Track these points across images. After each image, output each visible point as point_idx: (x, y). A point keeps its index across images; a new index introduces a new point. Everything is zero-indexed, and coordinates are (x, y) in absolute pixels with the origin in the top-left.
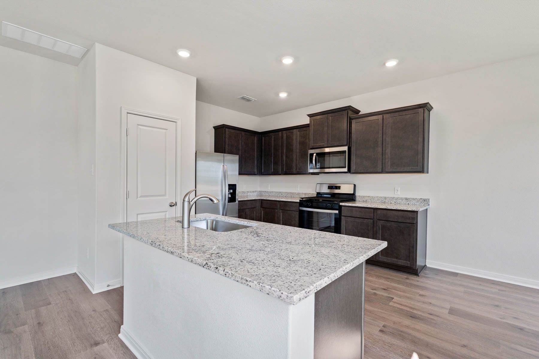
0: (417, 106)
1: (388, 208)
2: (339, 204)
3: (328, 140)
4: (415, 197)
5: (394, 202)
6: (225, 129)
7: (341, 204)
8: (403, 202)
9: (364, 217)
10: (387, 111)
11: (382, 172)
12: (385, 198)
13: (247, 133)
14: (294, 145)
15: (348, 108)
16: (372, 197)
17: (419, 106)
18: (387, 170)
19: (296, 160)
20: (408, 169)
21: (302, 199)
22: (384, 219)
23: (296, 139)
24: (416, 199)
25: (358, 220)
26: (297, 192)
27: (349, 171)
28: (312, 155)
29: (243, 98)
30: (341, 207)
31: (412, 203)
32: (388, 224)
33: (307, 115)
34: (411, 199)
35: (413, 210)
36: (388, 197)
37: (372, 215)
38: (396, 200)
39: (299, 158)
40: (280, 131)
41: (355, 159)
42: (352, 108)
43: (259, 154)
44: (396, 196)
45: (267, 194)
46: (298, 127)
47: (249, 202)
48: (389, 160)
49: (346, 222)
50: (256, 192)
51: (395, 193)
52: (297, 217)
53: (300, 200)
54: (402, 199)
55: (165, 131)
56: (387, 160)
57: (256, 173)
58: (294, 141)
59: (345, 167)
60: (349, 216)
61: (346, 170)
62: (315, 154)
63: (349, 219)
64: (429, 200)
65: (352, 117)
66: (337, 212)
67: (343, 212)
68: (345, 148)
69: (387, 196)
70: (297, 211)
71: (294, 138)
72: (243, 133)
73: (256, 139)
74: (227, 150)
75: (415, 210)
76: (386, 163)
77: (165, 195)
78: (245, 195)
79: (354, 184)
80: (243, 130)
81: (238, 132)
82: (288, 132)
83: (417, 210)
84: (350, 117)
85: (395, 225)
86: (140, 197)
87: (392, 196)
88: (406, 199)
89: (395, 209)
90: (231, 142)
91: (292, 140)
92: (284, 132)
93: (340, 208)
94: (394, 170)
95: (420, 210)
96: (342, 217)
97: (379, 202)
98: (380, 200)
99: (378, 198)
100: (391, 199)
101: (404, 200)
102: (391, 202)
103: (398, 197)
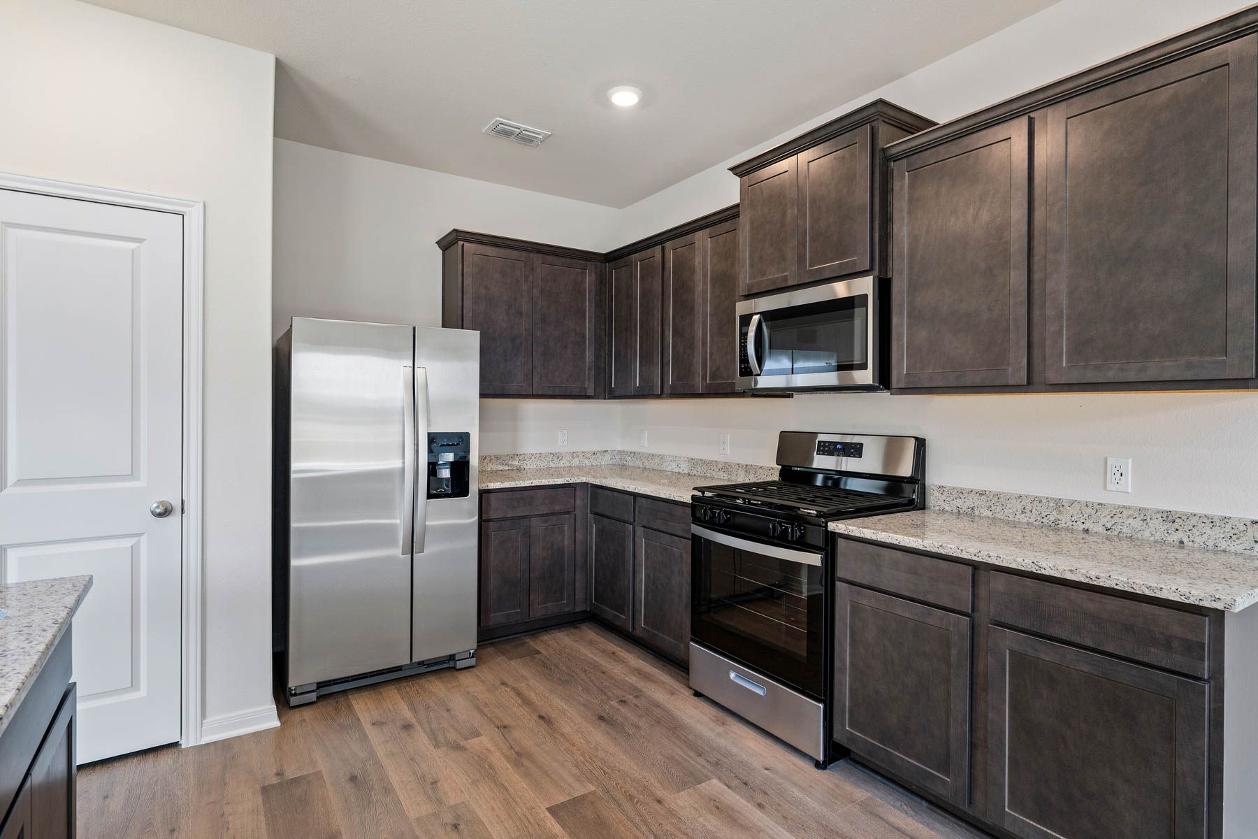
0: (1217, 31)
1: (1043, 572)
2: (826, 526)
3: (801, 259)
4: (1217, 511)
5: (1101, 530)
6: (463, 245)
7: (832, 526)
8: (1147, 534)
9: (931, 599)
10: (1051, 92)
11: (1030, 384)
12: (1059, 504)
13: (550, 258)
14: (699, 289)
15: (872, 110)
16: (998, 495)
17: (1230, 25)
18: (1052, 377)
19: (704, 343)
20: (1170, 369)
21: (700, 494)
22: (1026, 626)
23: (704, 267)
24: (1226, 520)
25: (902, 609)
26: (721, 459)
27: (884, 380)
28: (746, 320)
29: (504, 133)
30: (832, 537)
31: (1199, 540)
32: (1047, 654)
33: (731, 169)
34: (1194, 520)
35: (1191, 601)
36: (1072, 503)
37: (966, 595)
38: (1118, 519)
39: (711, 336)
40: (657, 244)
41: (910, 327)
42: (891, 112)
43: (603, 327)
44: (1113, 500)
45: (639, 463)
46: (708, 220)
47: (540, 493)
48: (1061, 330)
49: (856, 609)
50: (608, 456)
51: (1110, 487)
52: (688, 558)
53: (693, 497)
54: (1144, 515)
55: (133, 245)
56: (1051, 328)
57: (590, 392)
58: (698, 277)
59: (864, 366)
60: (864, 582)
61: (866, 376)
62: (756, 318)
63: (868, 600)
65: (894, 151)
66: (815, 559)
67: (841, 560)
68: (865, 286)
70: (686, 538)
71: (696, 263)
72: (537, 259)
73: (589, 280)
74: (468, 315)
75: (1206, 604)
76: (1048, 343)
77: (133, 475)
78: (562, 465)
79: (917, 439)
80: (534, 246)
81: (515, 254)
82: (677, 242)
83: (1220, 606)
84: (884, 150)
85: (1085, 668)
86: (15, 485)
87: (1095, 498)
88: (1169, 517)
89: (1081, 583)
90: (486, 287)
91: (693, 270)
92: (668, 245)
93: (829, 545)
94: (1090, 376)
95: (1238, 608)
96: (838, 584)
97: (1028, 523)
98: (1034, 511)
99: (1026, 502)
100: (1089, 511)
101: (1156, 523)
102: (1086, 526)
103: (1124, 507)
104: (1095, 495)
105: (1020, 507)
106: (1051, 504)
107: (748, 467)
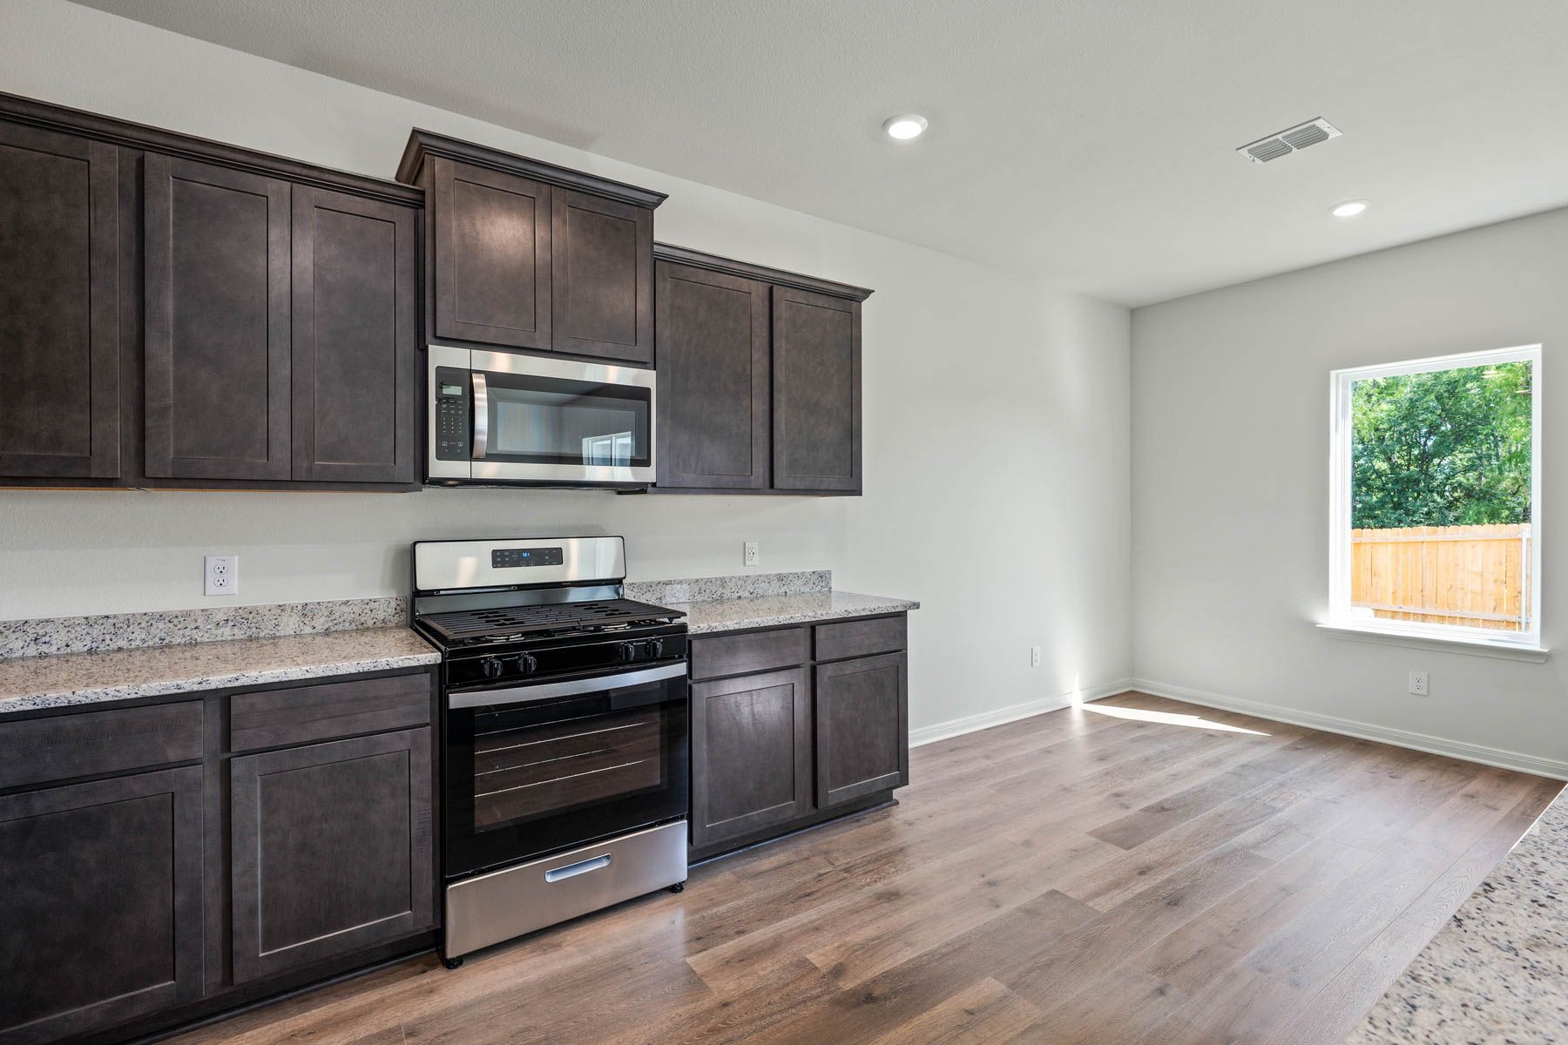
4: (799, 570)
5: (747, 594)
8: (770, 591)
12: (723, 582)
31: (793, 589)
34: (790, 578)
36: (729, 579)
38: (756, 585)
44: (751, 572)
51: (748, 563)
54: (768, 579)
59: (646, 463)
61: (650, 474)
64: (829, 572)
69: (727, 574)
87: (742, 573)
88: (781, 578)
97: (703, 601)
98: (707, 591)
99: (701, 584)
100: (741, 583)
101: (775, 584)
102: (739, 595)
103: (760, 576)
104: (741, 571)
105: (697, 589)
106: (718, 582)
107: (309, 607)
